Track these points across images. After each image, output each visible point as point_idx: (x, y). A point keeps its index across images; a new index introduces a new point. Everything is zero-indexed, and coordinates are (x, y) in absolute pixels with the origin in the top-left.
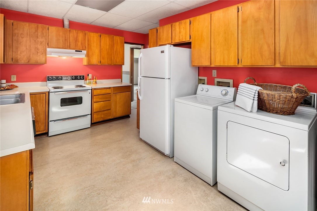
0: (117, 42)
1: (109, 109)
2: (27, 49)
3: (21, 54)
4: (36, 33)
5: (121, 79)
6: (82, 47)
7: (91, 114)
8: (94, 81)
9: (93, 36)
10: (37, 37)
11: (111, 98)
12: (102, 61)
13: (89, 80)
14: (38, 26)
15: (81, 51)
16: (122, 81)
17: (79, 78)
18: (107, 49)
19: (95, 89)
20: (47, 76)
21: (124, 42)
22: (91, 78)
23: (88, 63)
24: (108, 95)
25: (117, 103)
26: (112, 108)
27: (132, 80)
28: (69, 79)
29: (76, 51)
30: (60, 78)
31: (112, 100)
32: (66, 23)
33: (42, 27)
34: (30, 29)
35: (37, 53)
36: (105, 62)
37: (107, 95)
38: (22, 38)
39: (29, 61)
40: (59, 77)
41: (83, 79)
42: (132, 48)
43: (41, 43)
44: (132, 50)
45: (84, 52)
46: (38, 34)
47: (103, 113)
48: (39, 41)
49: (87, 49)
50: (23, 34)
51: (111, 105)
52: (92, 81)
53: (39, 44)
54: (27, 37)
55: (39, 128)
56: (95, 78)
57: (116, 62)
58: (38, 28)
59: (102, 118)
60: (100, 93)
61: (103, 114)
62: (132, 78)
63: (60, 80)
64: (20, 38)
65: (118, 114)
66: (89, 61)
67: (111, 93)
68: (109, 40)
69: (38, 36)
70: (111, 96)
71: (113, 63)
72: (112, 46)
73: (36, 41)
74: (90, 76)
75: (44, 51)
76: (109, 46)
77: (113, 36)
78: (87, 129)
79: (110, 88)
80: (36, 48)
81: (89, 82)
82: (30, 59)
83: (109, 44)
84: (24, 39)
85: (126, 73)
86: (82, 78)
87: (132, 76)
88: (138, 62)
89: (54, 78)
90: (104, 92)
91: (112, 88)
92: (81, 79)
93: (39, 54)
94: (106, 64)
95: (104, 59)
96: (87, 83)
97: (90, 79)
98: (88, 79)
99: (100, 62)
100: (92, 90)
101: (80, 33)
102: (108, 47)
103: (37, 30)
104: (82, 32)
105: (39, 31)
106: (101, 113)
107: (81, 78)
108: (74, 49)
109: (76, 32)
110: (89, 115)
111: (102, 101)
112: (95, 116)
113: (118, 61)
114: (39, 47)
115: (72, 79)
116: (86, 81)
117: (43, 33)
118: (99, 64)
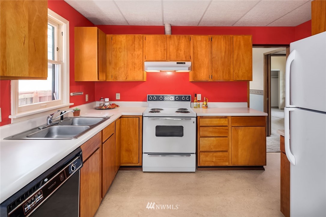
0: (240, 45)
1: (225, 150)
2: (124, 64)
3: (119, 70)
4: (133, 45)
5: (246, 103)
6: (186, 58)
7: (196, 153)
8: (203, 104)
9: (201, 41)
10: (134, 50)
11: (227, 133)
12: (214, 74)
13: (196, 102)
14: (135, 36)
15: (185, 63)
16: (249, 107)
17: (184, 98)
18: (222, 58)
19: (202, 117)
20: (148, 95)
21: (251, 45)
22: (200, 99)
23: (194, 78)
24: (224, 128)
25: (239, 143)
26: (230, 150)
27: (268, 107)
28: (172, 100)
29: (178, 63)
30: (161, 98)
31: (230, 137)
32: (168, 29)
33: (138, 38)
34: (127, 42)
35: (135, 69)
36: (220, 77)
37: (221, 127)
38: (120, 52)
39: (126, 78)
40: (160, 96)
41: (189, 101)
42: (268, 55)
43: (138, 56)
44: (268, 58)
45: (189, 64)
46: (135, 46)
47: (215, 154)
48: (136, 54)
49: (192, 60)
50: (121, 48)
51: (228, 144)
52: (201, 103)
53: (137, 57)
54: (125, 51)
55: (132, 159)
56: (205, 99)
57: (238, 77)
58: (135, 39)
59: (213, 162)
60: (210, 124)
61: (216, 157)
62: (268, 101)
63: (161, 100)
64: (119, 53)
65: (242, 162)
66: (195, 76)
67: (227, 125)
68: (226, 43)
69: (135, 48)
70: (228, 129)
71: (232, 78)
72: (230, 52)
73: (134, 55)
74: (199, 96)
75: (141, 65)
76: (225, 52)
77: (231, 36)
78: (191, 174)
79: (226, 117)
80: (133, 63)
81: (197, 105)
82: (128, 75)
83: (226, 48)
84: (122, 53)
85: (258, 92)
86: (188, 98)
87: (268, 97)
88: (278, 76)
89: (155, 98)
90: (216, 122)
91: (230, 118)
92: (186, 100)
93: (136, 69)
94: (221, 79)
95: (217, 71)
96: (195, 106)
97: (199, 101)
98: (195, 100)
99: (212, 77)
100: (197, 117)
101: (183, 38)
102: (223, 54)
103: (133, 43)
104: (185, 37)
105: (136, 43)
106: (211, 154)
107: (186, 98)
108: (175, 61)
109: (177, 38)
110: (193, 153)
111: (213, 136)
112: (202, 157)
113: (241, 74)
114: (136, 61)
115: (175, 100)
116: (192, 103)
117: (140, 45)
118: (210, 80)
